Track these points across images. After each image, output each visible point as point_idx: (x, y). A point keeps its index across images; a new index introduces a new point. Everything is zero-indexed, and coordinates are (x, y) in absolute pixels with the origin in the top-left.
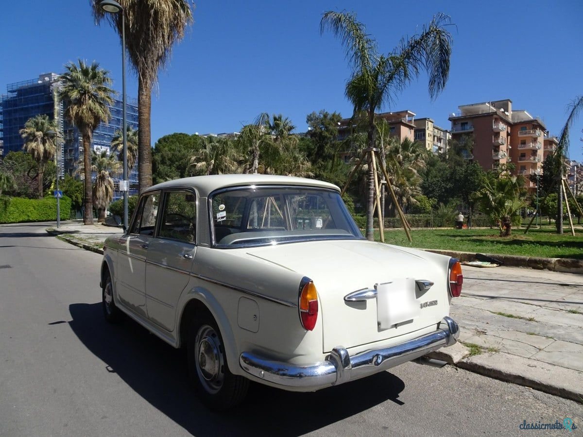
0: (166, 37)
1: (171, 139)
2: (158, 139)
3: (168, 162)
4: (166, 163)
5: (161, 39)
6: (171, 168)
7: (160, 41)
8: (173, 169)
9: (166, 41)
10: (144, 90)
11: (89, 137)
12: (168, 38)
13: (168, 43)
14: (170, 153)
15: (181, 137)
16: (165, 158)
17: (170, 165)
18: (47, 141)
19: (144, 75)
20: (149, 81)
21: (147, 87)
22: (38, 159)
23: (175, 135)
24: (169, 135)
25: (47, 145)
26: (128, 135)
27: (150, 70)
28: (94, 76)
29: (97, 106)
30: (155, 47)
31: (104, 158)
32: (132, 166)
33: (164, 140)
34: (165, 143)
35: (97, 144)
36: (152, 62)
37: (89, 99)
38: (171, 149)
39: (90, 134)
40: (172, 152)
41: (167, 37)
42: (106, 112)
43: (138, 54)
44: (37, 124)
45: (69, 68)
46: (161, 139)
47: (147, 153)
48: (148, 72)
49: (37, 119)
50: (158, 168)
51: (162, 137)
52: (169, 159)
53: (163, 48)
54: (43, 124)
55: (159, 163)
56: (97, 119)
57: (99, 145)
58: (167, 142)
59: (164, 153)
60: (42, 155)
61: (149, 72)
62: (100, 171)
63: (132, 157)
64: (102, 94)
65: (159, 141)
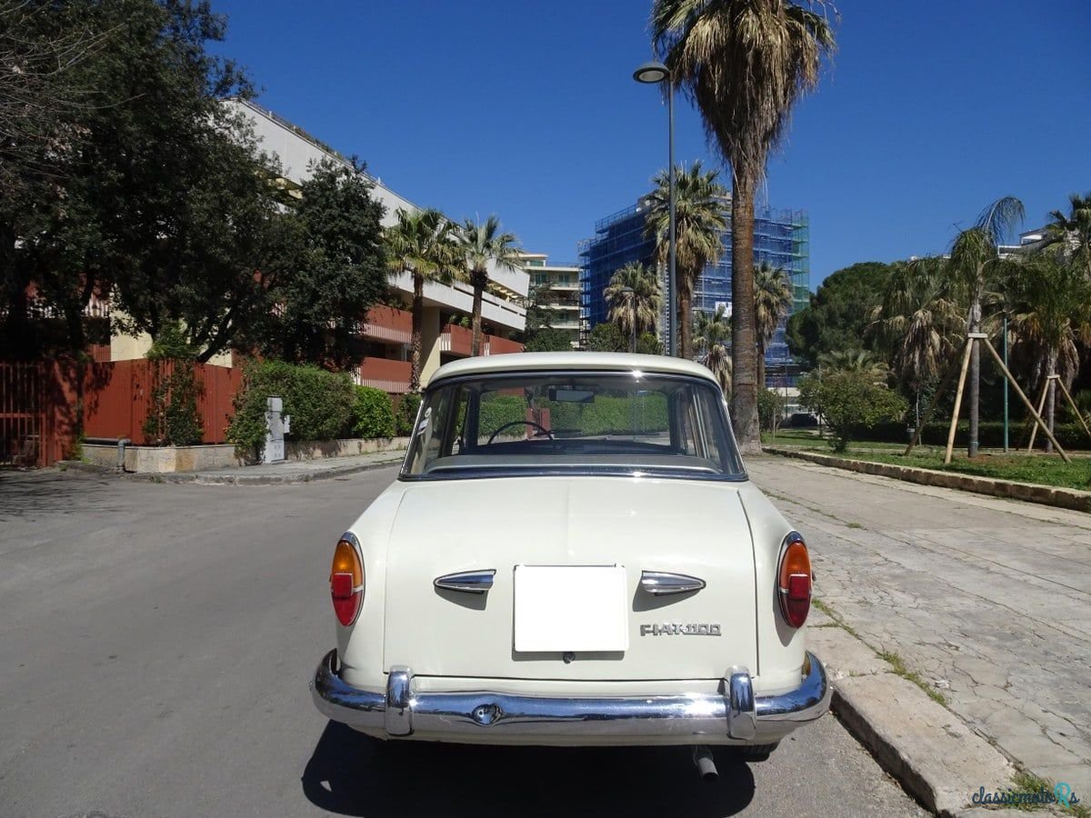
0: (780, 93)
1: (847, 277)
2: (823, 279)
3: (840, 322)
4: (837, 323)
5: (771, 99)
6: (845, 333)
7: (767, 105)
8: (850, 333)
9: (781, 101)
10: (741, 198)
11: (688, 291)
12: (785, 94)
13: (785, 102)
14: (843, 304)
15: (867, 270)
16: (834, 313)
17: (844, 327)
18: (640, 303)
19: (740, 171)
20: (750, 181)
21: (745, 192)
22: (628, 332)
23: (856, 268)
24: (845, 269)
25: (639, 309)
26: (764, 279)
27: (750, 160)
28: (696, 187)
29: (701, 236)
30: (760, 117)
31: (718, 323)
32: (770, 333)
33: (835, 280)
34: (836, 286)
35: (718, 300)
36: (755, 145)
37: (689, 225)
38: (846, 295)
39: (690, 285)
40: (849, 301)
41: (782, 92)
42: (713, 243)
43: (730, 136)
44: (625, 276)
45: (658, 181)
46: (828, 278)
47: (747, 310)
48: (747, 164)
49: (627, 269)
50: (821, 333)
51: (829, 273)
52: (843, 316)
53: (775, 114)
54: (634, 276)
55: (822, 325)
56: (701, 258)
57: (724, 300)
58: (840, 283)
59: (832, 304)
60: (632, 325)
61: (749, 164)
62: (711, 346)
63: (770, 317)
64: (706, 215)
65: (826, 283)
